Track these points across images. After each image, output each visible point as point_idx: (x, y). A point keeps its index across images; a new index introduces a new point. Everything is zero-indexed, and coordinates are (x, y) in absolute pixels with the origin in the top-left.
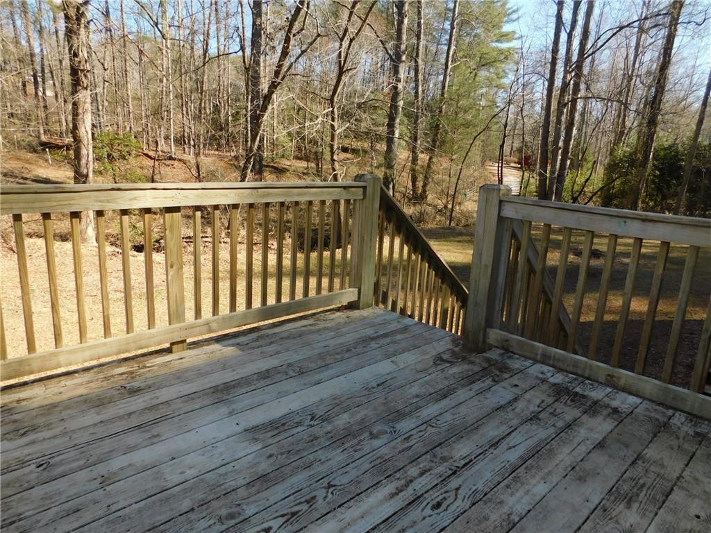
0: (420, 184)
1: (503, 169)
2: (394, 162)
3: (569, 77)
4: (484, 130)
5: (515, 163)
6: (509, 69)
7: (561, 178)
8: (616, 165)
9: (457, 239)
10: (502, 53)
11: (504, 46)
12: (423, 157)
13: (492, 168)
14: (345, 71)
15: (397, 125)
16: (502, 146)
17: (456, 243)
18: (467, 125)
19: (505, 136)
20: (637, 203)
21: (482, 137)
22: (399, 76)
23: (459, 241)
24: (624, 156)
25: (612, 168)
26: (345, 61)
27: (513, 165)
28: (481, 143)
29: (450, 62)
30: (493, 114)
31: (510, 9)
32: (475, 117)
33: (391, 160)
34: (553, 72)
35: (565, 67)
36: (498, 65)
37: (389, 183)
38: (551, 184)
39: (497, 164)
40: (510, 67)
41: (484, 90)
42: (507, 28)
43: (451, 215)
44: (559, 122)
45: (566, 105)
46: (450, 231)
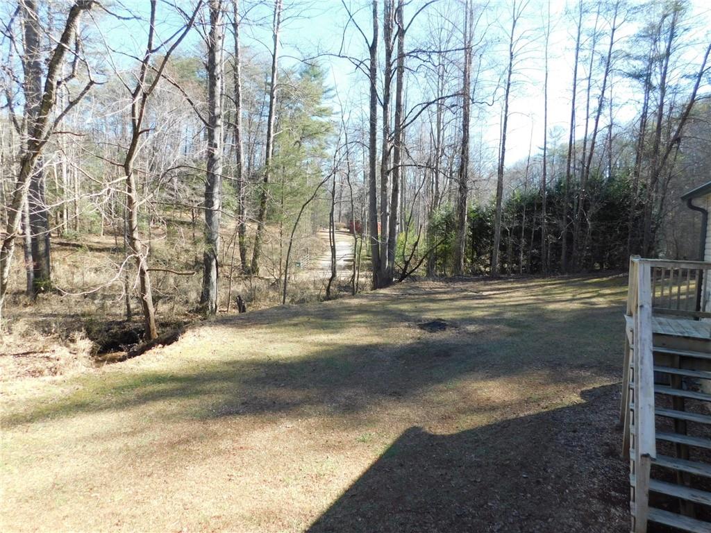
0: (250, 257)
1: (335, 234)
2: (215, 237)
3: (389, 146)
4: (312, 199)
5: (345, 228)
6: (331, 141)
7: (392, 244)
8: (436, 227)
9: (293, 322)
10: (323, 126)
11: (324, 120)
12: (251, 228)
13: (323, 234)
14: (141, 132)
15: (216, 195)
16: (331, 214)
17: (291, 328)
18: (294, 193)
19: (333, 204)
20: (460, 262)
21: (311, 205)
22: (215, 142)
23: (295, 325)
24: (442, 219)
25: (432, 230)
26: (140, 120)
27: (342, 229)
28: (311, 212)
29: (272, 131)
30: (320, 182)
31: (326, 87)
32: (302, 185)
33: (211, 234)
34: (373, 141)
35: (385, 136)
36: (321, 137)
37: (211, 260)
38: (384, 249)
39: (328, 230)
40: (331, 139)
41: (309, 160)
42: (325, 104)
43: (285, 290)
44: (384, 189)
45: (388, 172)
46: (284, 310)
